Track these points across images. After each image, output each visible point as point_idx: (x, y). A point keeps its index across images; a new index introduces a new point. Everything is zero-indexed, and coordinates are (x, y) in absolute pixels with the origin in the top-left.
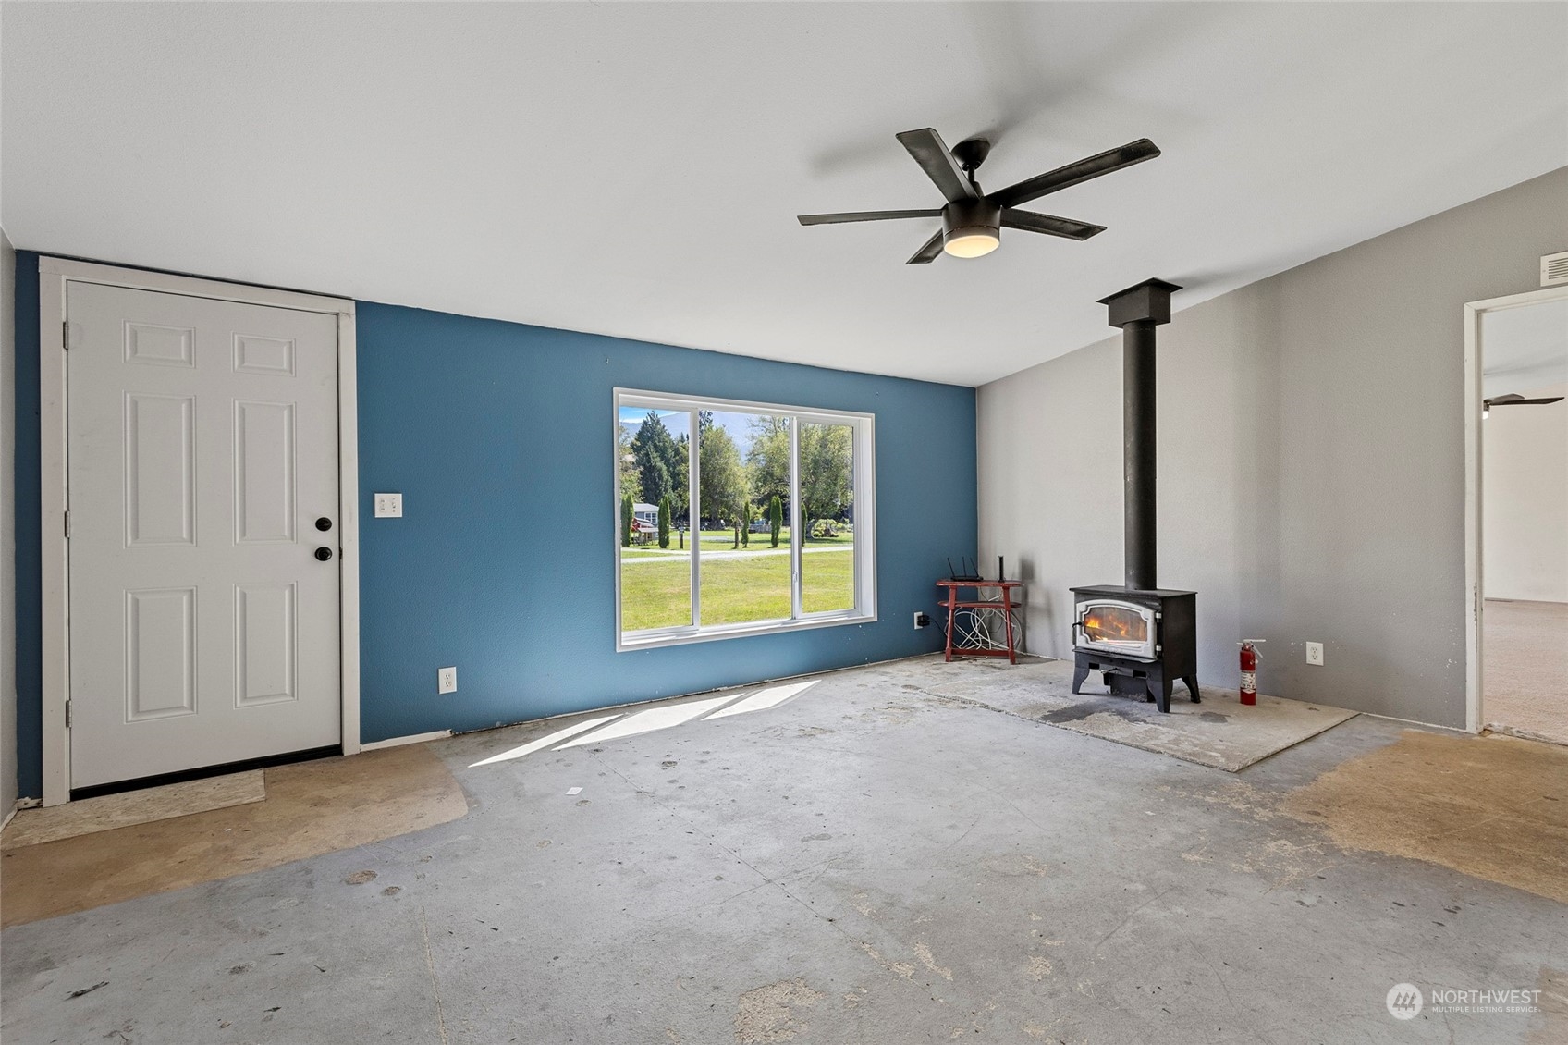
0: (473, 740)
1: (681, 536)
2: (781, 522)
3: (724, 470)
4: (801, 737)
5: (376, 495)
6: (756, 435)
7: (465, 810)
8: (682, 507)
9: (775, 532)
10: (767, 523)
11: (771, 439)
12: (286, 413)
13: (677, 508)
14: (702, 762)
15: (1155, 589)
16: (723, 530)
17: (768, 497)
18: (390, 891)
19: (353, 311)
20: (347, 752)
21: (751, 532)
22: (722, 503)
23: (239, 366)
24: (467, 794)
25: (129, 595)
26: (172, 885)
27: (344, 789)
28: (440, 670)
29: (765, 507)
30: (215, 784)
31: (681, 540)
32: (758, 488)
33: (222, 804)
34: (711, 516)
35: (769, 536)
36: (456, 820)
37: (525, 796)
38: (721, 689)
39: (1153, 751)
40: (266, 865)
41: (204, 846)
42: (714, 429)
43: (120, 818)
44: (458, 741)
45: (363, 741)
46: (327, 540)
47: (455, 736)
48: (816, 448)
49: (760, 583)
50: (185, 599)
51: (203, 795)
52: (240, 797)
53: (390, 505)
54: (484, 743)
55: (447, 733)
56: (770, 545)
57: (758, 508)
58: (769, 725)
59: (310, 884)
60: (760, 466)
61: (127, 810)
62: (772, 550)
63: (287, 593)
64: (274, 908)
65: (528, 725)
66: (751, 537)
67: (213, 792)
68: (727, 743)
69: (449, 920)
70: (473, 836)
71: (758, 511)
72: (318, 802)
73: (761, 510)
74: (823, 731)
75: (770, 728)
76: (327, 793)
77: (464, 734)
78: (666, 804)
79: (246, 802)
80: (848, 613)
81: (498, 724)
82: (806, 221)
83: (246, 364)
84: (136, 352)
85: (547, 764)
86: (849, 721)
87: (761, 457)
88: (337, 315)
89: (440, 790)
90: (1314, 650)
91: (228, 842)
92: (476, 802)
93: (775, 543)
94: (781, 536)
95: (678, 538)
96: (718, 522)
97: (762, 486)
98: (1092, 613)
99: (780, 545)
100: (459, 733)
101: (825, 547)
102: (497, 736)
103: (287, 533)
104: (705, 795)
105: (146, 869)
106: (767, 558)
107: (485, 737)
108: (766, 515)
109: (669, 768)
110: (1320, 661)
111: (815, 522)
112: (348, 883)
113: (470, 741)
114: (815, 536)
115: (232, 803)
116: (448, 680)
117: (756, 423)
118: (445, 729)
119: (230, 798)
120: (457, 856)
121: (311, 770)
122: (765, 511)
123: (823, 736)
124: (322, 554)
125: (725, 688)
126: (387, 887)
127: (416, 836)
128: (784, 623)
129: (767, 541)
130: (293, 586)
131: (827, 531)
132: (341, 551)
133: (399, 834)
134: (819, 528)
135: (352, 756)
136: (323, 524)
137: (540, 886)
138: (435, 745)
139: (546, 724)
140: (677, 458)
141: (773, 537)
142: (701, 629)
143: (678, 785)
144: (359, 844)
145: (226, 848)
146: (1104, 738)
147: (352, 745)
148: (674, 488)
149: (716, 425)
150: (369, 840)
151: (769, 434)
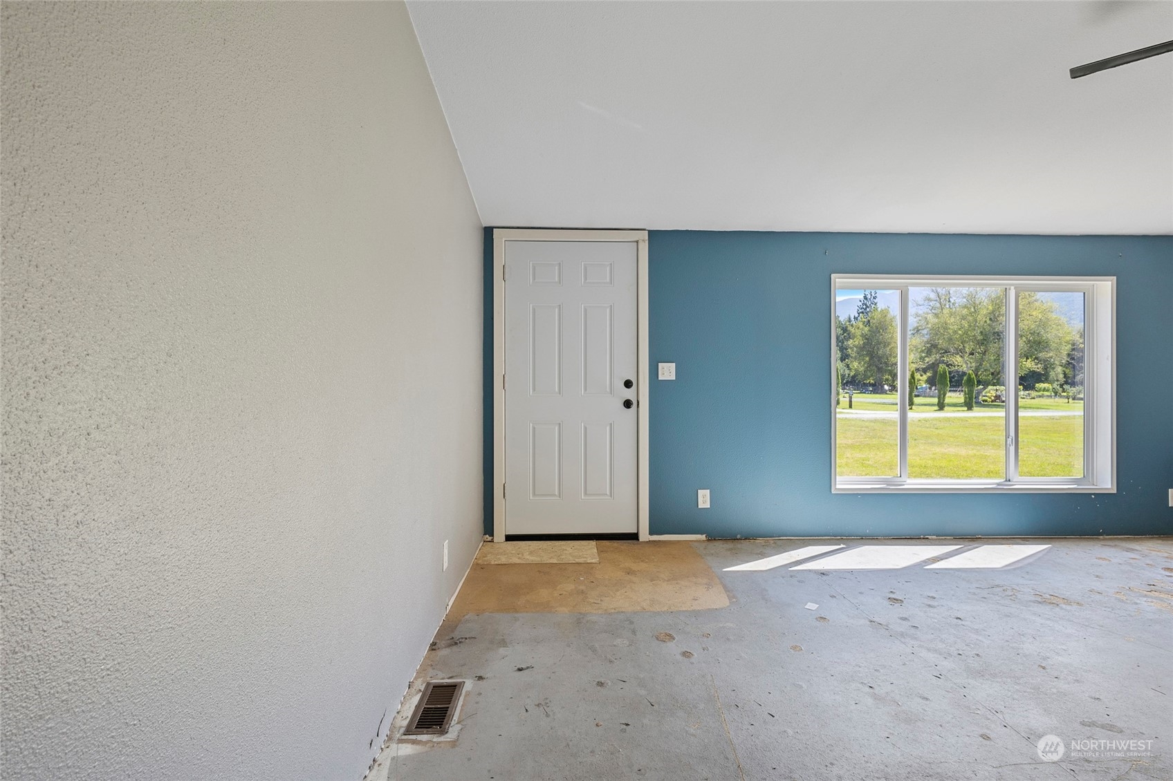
0: (721, 546)
1: (851, 398)
2: (948, 389)
3: (889, 344)
4: (1040, 603)
5: (659, 364)
6: (920, 312)
7: (727, 603)
8: (849, 375)
9: (941, 397)
10: (930, 388)
11: (936, 315)
12: (608, 310)
13: (845, 375)
14: (929, 606)
16: (887, 394)
17: (933, 367)
18: (686, 654)
19: (647, 238)
20: (642, 538)
21: (916, 396)
22: (886, 371)
23: (584, 282)
24: (727, 589)
25: (531, 425)
26: (557, 609)
27: (643, 566)
28: (699, 491)
29: (929, 374)
30: (571, 545)
31: (851, 402)
32: (922, 359)
33: (577, 560)
34: (875, 383)
35: (935, 400)
36: (722, 609)
37: (771, 601)
38: (929, 537)
40: (606, 610)
41: (570, 587)
42: (879, 309)
43: (528, 557)
44: (711, 545)
45: (651, 533)
46: (629, 394)
47: (709, 540)
48: (986, 322)
49: (930, 441)
50: (557, 428)
51: (566, 552)
52: (585, 558)
53: (668, 371)
54: (730, 550)
55: (703, 537)
56: (936, 408)
57: (921, 376)
58: (997, 582)
59: (634, 632)
60: (925, 340)
61: (531, 553)
62: (939, 412)
63: (608, 428)
64: (614, 643)
65: (760, 541)
66: (916, 400)
67: (571, 551)
68: (952, 592)
69: (733, 693)
70: (737, 625)
71: (921, 378)
72: (629, 572)
73: (925, 377)
74: (1067, 601)
75: (998, 586)
76: (634, 567)
77: (715, 539)
78: (903, 640)
79: (589, 562)
80: (1076, 481)
81: (739, 537)
82: (1077, 72)
83: (587, 281)
84: (535, 279)
85: (783, 577)
86: (1098, 597)
87: (925, 332)
88: (637, 242)
89: (705, 581)
91: (582, 587)
92: (734, 597)
93: (941, 406)
94: (947, 400)
95: (848, 399)
96: (882, 387)
97: (925, 357)
99: (946, 408)
100: (712, 538)
101: (993, 412)
102: (739, 546)
103: (608, 390)
104: (942, 641)
105: (544, 594)
106: (935, 419)
107: (730, 545)
108: (931, 382)
109: (896, 605)
111: (984, 389)
112: (657, 639)
113: (719, 546)
114: (983, 401)
115: (581, 560)
116: (704, 499)
117: (920, 303)
118: (702, 534)
119: (580, 557)
120: (728, 639)
121: (622, 547)
122: (929, 378)
123: (1068, 607)
124: (628, 404)
125: (935, 537)
126: (684, 651)
127: (696, 614)
128: (998, 484)
129: (933, 405)
130: (611, 424)
131: (998, 397)
132: (638, 402)
133: (684, 609)
134: (988, 394)
135: (644, 542)
136: (628, 384)
137: (801, 687)
138: (696, 544)
139: (775, 543)
140: (845, 334)
141: (939, 401)
142: (909, 481)
143: (910, 624)
144: (660, 610)
145: (583, 592)
147: (644, 535)
148: (842, 360)
149: (881, 306)
150: (665, 609)
151: (933, 311)
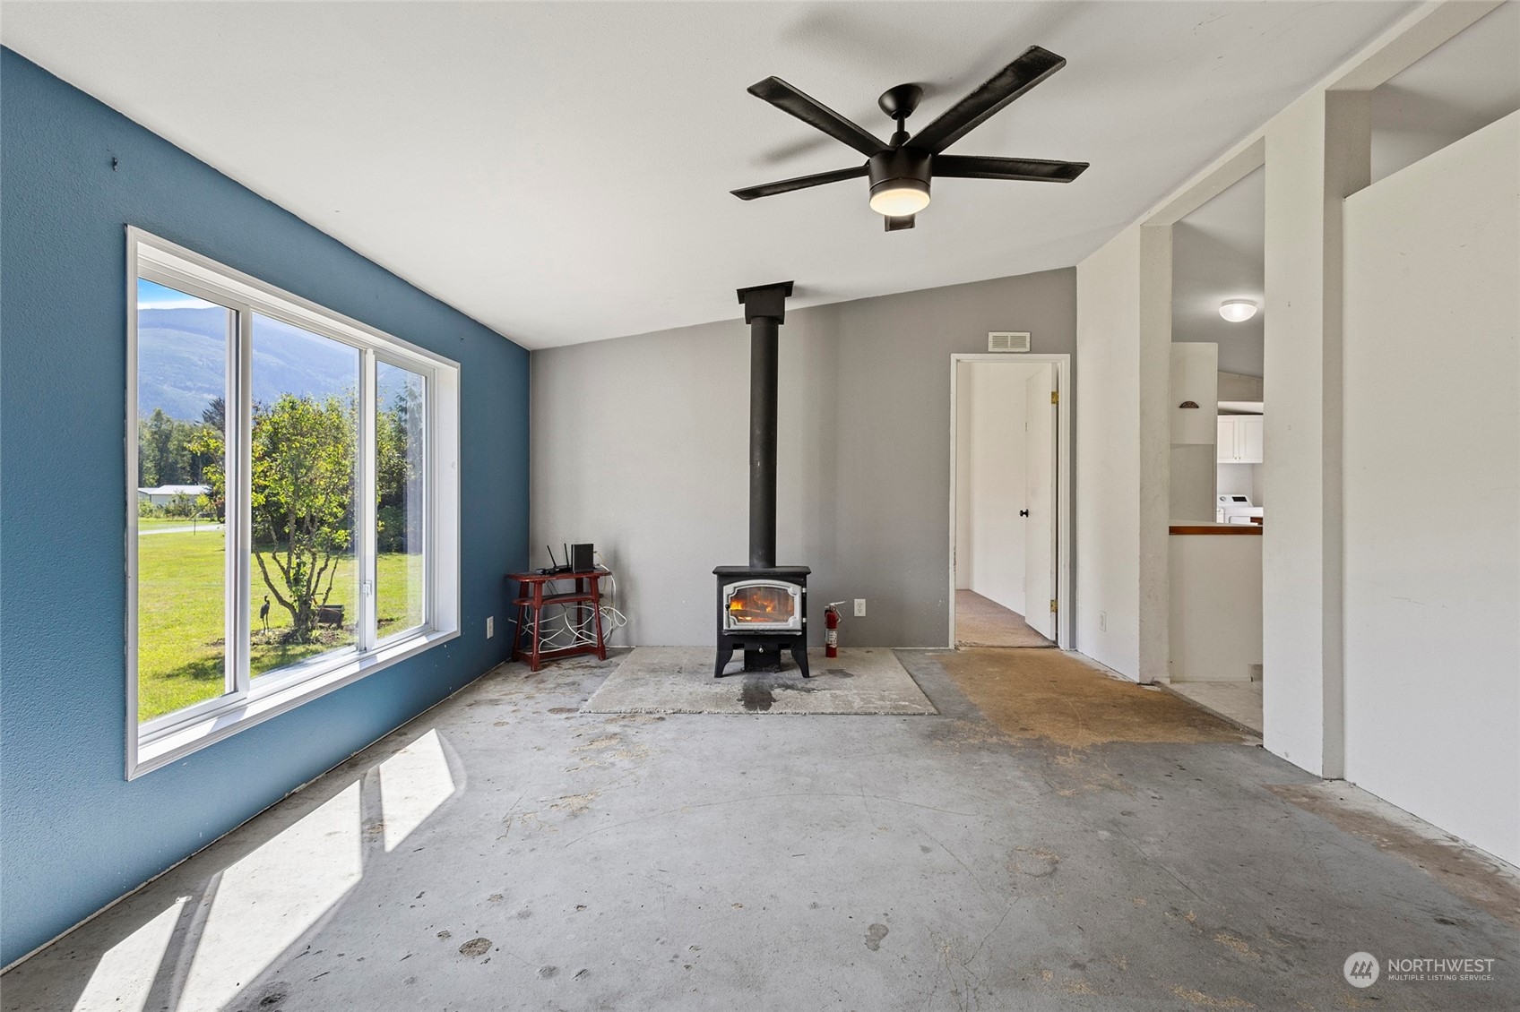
15: (774, 566)
39: (870, 714)
75: (508, 820)
80: (422, 630)
90: (860, 605)
98: (740, 595)
109: (491, 955)
110: (863, 614)
123: (597, 804)
142: (250, 695)
143: (569, 974)
146: (823, 713)
